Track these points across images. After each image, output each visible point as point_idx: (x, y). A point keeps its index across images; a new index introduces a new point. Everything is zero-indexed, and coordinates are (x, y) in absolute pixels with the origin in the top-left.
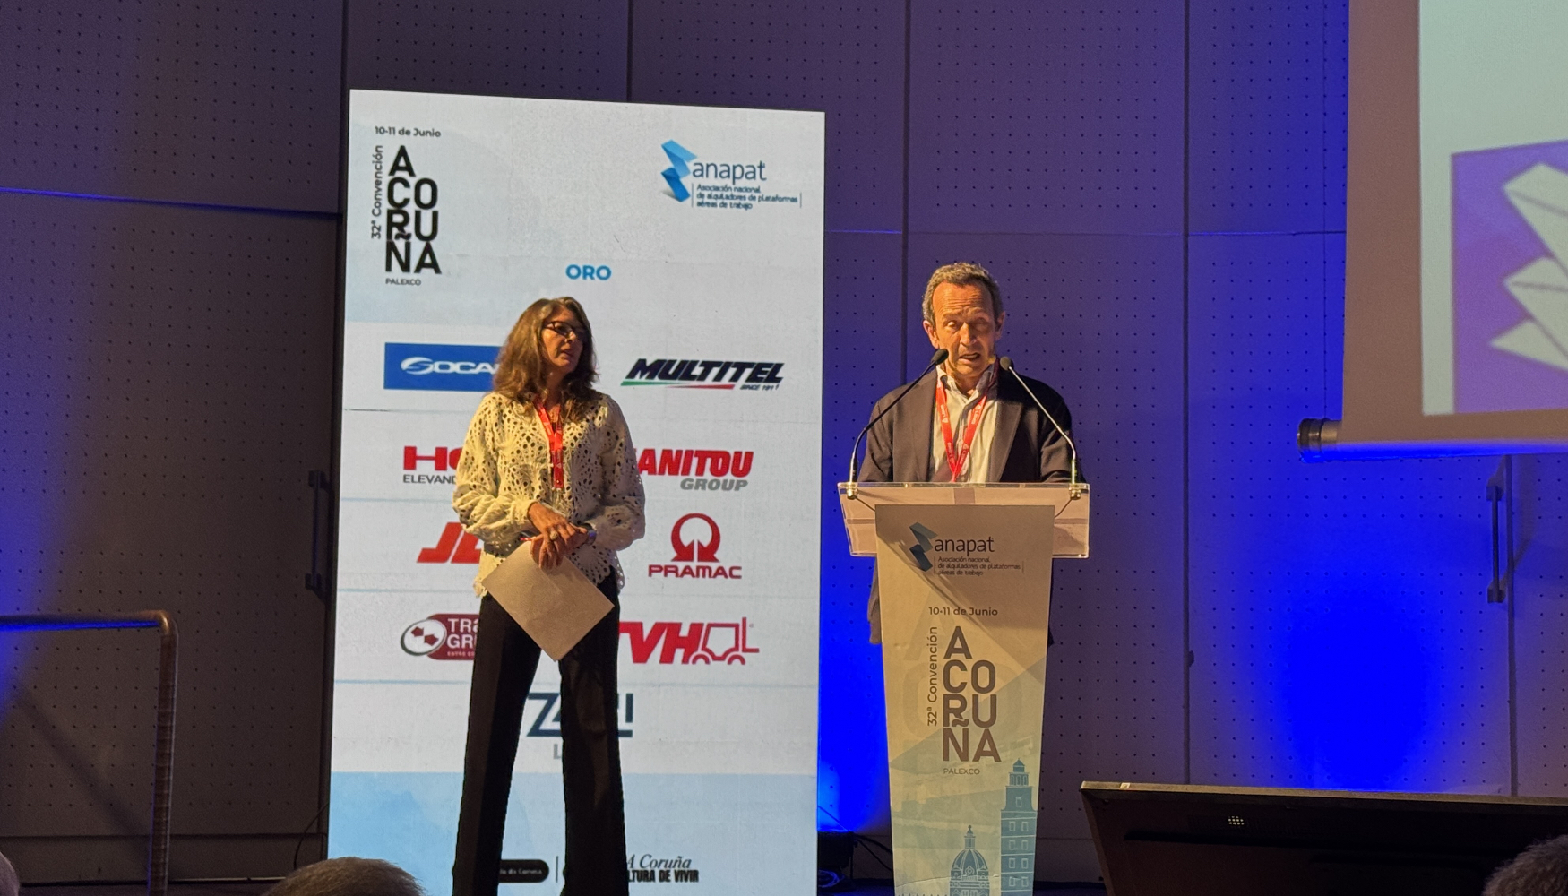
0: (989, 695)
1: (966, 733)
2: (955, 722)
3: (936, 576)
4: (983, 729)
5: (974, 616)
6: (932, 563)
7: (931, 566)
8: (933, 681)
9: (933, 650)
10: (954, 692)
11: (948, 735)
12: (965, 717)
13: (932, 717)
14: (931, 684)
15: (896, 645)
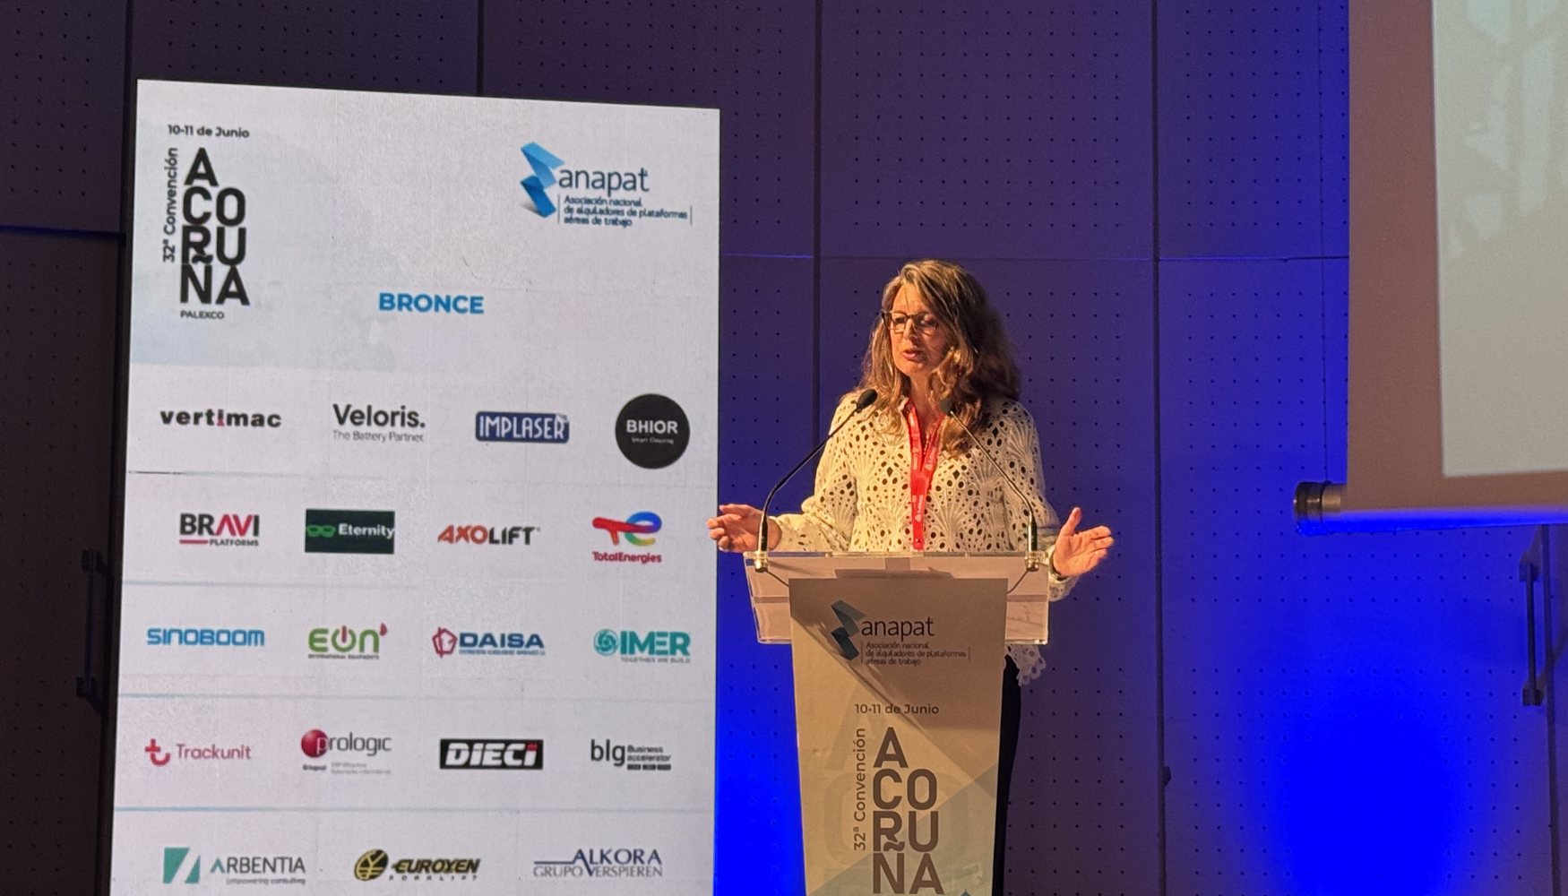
0: (928, 811)
1: (901, 859)
2: (887, 847)
3: (864, 666)
4: (923, 854)
5: (910, 715)
6: (859, 651)
7: (857, 654)
8: (861, 796)
9: (861, 757)
10: (886, 809)
11: (879, 861)
12: (899, 840)
13: (859, 840)
14: (858, 798)
15: (815, 751)
